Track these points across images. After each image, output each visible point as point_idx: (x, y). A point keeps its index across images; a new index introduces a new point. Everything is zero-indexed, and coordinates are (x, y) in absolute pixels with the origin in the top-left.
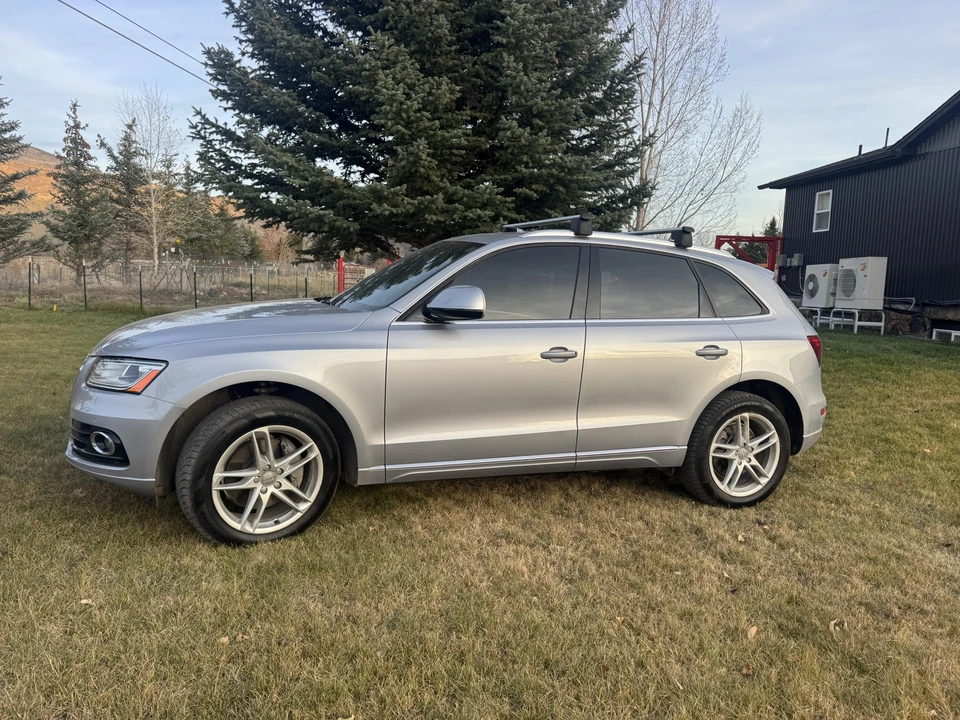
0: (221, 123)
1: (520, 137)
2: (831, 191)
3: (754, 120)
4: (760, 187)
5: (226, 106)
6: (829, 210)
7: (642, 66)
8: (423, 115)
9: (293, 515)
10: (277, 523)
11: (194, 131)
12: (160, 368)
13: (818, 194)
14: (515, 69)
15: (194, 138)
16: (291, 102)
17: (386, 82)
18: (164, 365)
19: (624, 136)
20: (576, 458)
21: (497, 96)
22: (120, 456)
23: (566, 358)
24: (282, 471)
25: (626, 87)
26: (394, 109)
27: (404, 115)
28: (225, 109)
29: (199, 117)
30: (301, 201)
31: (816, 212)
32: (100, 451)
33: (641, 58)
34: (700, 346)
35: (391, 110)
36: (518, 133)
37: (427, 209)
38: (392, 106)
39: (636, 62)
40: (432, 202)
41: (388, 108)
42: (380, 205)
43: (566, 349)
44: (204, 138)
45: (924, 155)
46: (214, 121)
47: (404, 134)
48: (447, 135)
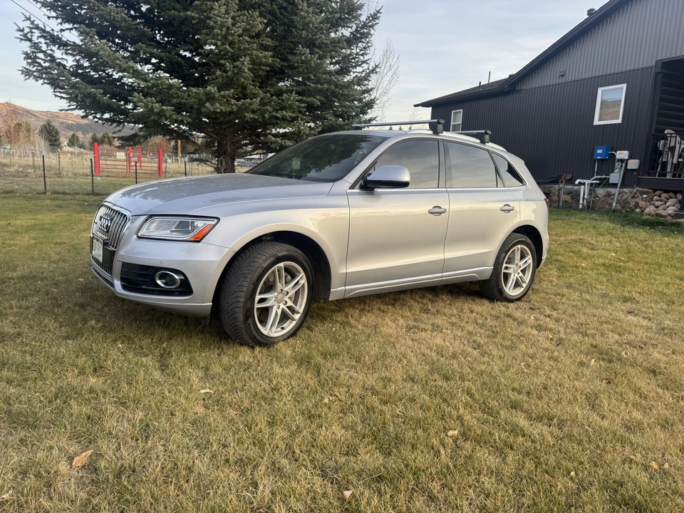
0: (48, 29)
1: (310, 61)
2: (462, 110)
3: (395, 60)
4: (415, 106)
5: (50, 15)
6: (461, 122)
7: (377, 18)
8: (244, 39)
9: (291, 323)
10: (283, 328)
11: (22, 33)
12: (214, 223)
13: (453, 112)
14: (307, 12)
15: (22, 39)
16: (127, 19)
17: (219, 12)
18: (216, 221)
19: (360, 65)
20: (442, 277)
21: (285, 28)
22: (185, 288)
23: (441, 213)
24: (288, 293)
25: (365, 31)
26: (223, 33)
27: (230, 38)
28: (49, 18)
29: (28, 22)
30: (149, 99)
31: (452, 123)
32: (163, 285)
33: (378, 12)
34: (501, 205)
35: (221, 33)
36: (309, 58)
37: (246, 109)
38: (221, 31)
39: (375, 15)
40: (250, 104)
41: (219, 31)
42: (212, 105)
43: (440, 208)
44: (30, 40)
45: (520, 90)
46: (43, 27)
47: (228, 51)
48: (261, 55)
